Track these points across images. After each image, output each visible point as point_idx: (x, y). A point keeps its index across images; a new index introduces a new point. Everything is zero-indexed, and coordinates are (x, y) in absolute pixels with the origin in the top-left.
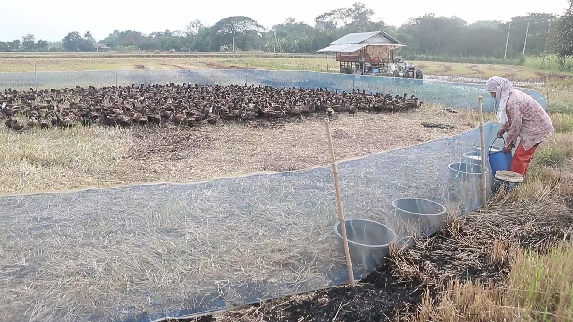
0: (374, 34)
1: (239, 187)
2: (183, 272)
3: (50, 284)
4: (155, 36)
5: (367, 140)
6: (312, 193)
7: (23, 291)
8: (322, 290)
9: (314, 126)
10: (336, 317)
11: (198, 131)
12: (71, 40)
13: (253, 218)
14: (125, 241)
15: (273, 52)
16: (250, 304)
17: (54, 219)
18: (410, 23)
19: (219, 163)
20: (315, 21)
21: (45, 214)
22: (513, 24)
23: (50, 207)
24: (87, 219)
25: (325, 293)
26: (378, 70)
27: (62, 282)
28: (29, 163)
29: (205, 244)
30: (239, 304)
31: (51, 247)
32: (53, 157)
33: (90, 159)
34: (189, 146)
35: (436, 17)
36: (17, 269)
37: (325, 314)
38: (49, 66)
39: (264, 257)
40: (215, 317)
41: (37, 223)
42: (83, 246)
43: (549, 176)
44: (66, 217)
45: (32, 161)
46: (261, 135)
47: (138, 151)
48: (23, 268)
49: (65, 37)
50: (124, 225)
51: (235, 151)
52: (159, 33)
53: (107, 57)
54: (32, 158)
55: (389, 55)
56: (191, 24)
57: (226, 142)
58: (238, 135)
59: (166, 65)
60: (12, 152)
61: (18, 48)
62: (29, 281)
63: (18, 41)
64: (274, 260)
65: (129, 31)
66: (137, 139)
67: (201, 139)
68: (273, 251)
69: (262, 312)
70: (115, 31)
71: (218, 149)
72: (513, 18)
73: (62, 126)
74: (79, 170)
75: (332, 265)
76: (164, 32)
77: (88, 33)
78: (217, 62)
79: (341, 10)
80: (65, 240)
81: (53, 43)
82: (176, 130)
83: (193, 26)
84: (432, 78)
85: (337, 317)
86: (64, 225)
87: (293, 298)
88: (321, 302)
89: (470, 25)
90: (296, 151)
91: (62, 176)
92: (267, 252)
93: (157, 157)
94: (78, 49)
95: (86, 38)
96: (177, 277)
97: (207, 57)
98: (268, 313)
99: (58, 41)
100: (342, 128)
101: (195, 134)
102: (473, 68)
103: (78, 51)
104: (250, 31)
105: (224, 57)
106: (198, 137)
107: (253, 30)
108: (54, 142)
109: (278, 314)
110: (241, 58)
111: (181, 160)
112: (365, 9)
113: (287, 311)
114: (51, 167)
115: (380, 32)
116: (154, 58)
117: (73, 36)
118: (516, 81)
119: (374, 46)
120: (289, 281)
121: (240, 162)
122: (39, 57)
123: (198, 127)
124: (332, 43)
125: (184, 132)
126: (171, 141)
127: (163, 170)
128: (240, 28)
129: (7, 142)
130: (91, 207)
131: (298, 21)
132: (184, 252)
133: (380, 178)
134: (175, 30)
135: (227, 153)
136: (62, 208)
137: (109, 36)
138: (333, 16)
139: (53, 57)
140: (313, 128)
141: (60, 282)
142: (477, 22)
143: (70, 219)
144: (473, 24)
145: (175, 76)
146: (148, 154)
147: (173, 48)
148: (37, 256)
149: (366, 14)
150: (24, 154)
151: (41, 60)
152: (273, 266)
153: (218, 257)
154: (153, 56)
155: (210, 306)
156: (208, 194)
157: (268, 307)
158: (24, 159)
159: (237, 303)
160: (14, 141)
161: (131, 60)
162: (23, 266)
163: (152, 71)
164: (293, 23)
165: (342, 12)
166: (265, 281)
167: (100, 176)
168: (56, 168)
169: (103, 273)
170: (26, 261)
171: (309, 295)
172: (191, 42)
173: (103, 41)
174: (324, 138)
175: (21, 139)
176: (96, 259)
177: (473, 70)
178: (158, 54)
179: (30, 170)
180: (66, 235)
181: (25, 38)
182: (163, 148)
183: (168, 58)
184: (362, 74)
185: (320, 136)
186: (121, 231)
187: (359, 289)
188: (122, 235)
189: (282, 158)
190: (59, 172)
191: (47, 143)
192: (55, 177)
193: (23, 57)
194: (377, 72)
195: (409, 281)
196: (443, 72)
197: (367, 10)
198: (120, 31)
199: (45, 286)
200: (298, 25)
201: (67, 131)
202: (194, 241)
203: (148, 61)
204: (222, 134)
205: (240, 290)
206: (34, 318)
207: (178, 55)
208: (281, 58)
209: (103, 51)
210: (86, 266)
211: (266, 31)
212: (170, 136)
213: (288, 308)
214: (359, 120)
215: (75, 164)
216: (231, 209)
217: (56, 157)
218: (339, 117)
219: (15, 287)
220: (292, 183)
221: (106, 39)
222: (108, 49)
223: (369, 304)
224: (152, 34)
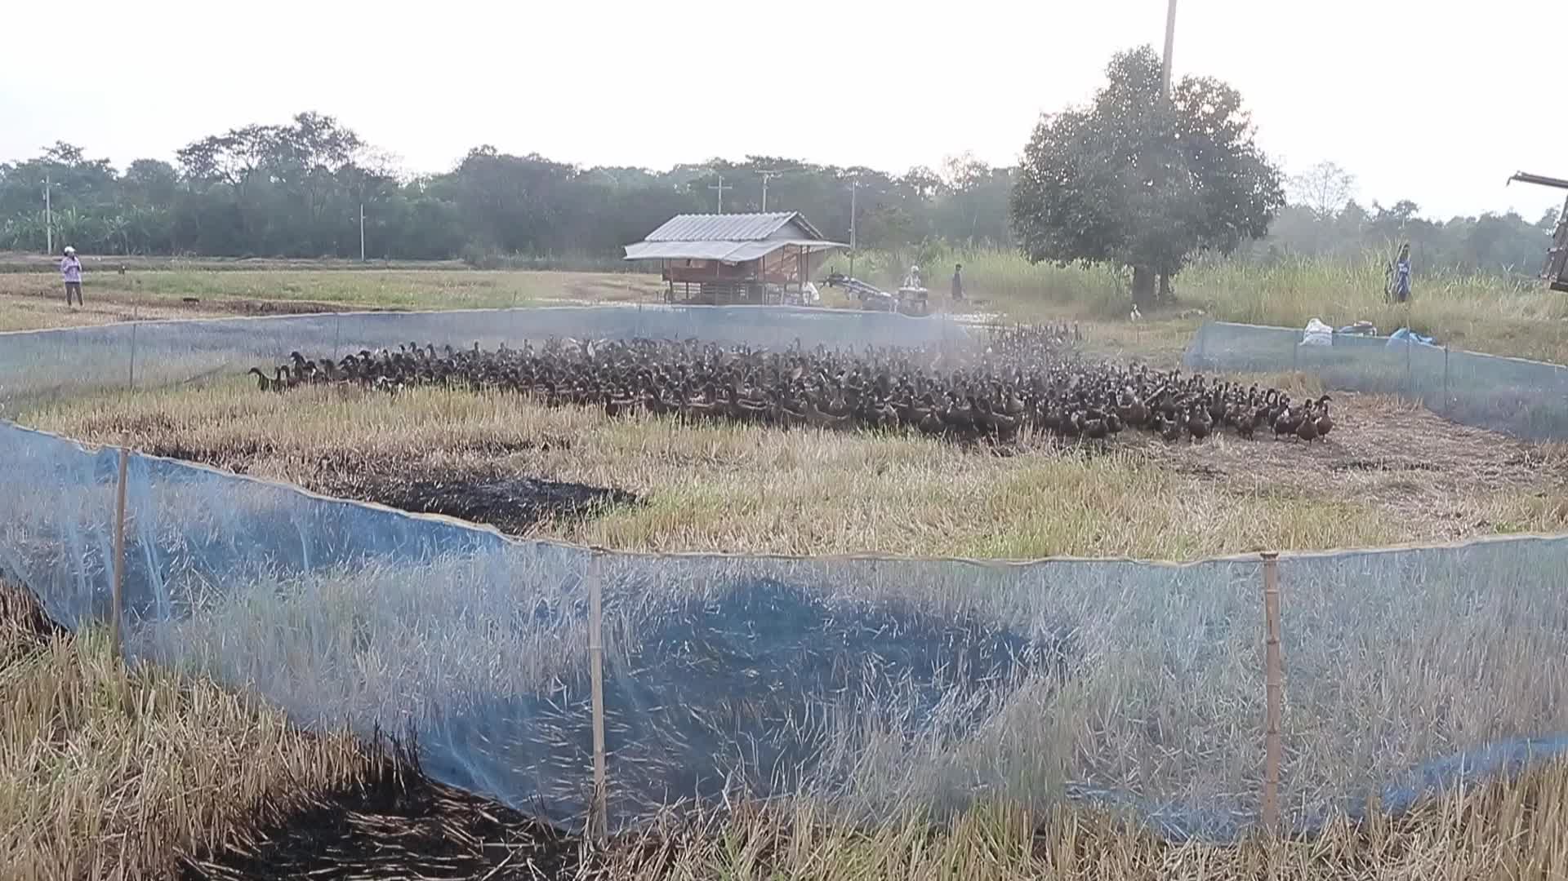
79: (261, 130)
138: (237, 148)
165: (264, 136)
197: (338, 133)
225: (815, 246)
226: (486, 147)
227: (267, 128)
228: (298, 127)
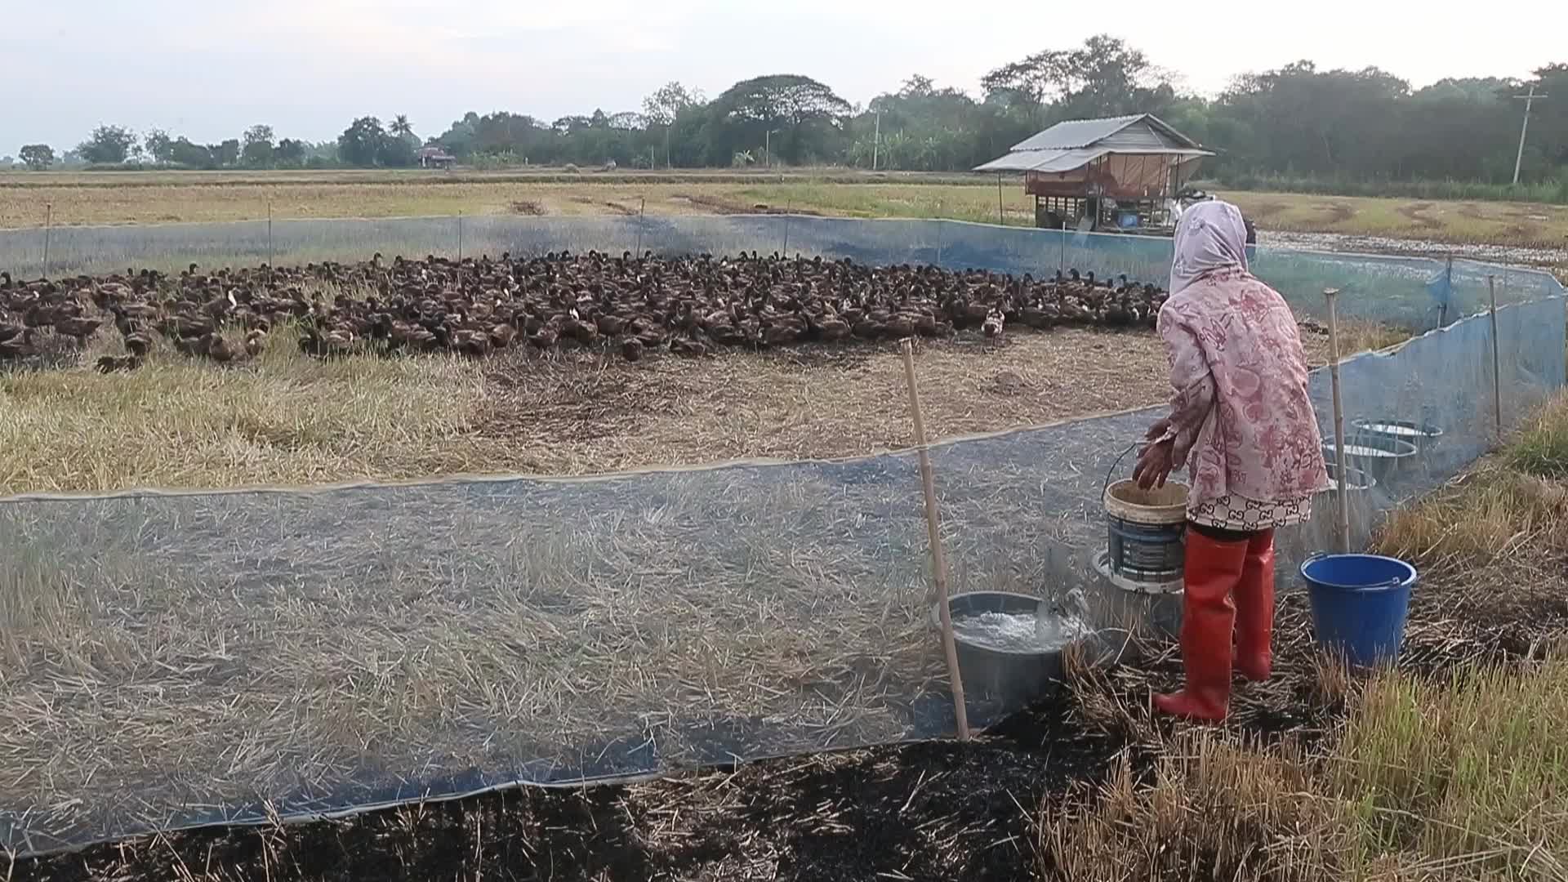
0: (1126, 124)
1: (728, 507)
2: (570, 692)
3: (274, 701)
4: (567, 127)
5: (1076, 400)
6: (906, 525)
7: (218, 711)
8: (888, 746)
9: (944, 364)
10: (907, 805)
11: (648, 369)
12: (360, 138)
13: (752, 578)
14: (447, 617)
15: (871, 169)
16: (712, 767)
17: (292, 565)
18: (1243, 89)
19: (690, 450)
20: (983, 86)
21: (274, 551)
22: (1539, 87)
23: (284, 537)
24: (365, 566)
25: (894, 753)
26: (1135, 217)
27: (301, 697)
28: (244, 437)
29: (629, 632)
30: (688, 765)
31: (281, 623)
32: (299, 425)
33: (383, 433)
34: (622, 407)
35: (1317, 71)
36: (208, 666)
37: (885, 798)
38: (302, 206)
39: (763, 668)
40: (629, 789)
41: (255, 572)
42: (352, 623)
43: (1532, 498)
44: (318, 561)
45: (251, 431)
46: (805, 384)
47: (497, 415)
48: (220, 664)
49: (346, 132)
50: (448, 583)
51: (733, 420)
52: (578, 119)
53: (445, 182)
54: (253, 426)
55: (1168, 179)
56: (659, 95)
57: (714, 398)
58: (747, 383)
59: (589, 202)
60: (208, 413)
61: (233, 160)
62: (233, 693)
63: (235, 143)
64: (786, 676)
65: (503, 115)
66: (499, 386)
67: (654, 390)
68: (787, 655)
69: (737, 784)
70: (468, 116)
71: (691, 414)
72: (1541, 72)
73: (324, 352)
74: (354, 457)
75: (919, 692)
76: (591, 116)
77: (401, 120)
78: (721, 196)
79: (1053, 55)
80: (313, 610)
81: (316, 146)
82: (594, 366)
83: (664, 102)
84: (1292, 240)
85: (911, 806)
86: (314, 578)
87: (816, 759)
88: (881, 773)
89: (1416, 93)
90: (886, 423)
91: (317, 469)
92: (771, 657)
93: (541, 430)
94: (375, 162)
95: (396, 135)
96: (554, 702)
97: (697, 180)
98: (752, 789)
99: (328, 142)
100: (1015, 368)
101: (639, 379)
102: (1416, 213)
103: (376, 167)
104: (811, 114)
105: (741, 181)
106: (647, 386)
107: (820, 110)
108: (303, 391)
109: (775, 793)
110: (784, 185)
111: (598, 440)
112: (1119, 53)
113: (795, 786)
114: (293, 448)
115: (1142, 116)
116: (561, 185)
117: (365, 130)
118: (1533, 247)
119: (1127, 154)
120: (813, 722)
121: (741, 447)
122: (281, 183)
123: (650, 360)
124: (1016, 147)
125: (613, 373)
126: (581, 393)
127: (552, 461)
128: (785, 107)
129: (197, 389)
130: (378, 540)
131: (938, 86)
132: (576, 648)
133: (1086, 495)
134: (619, 112)
135: (712, 425)
136: (312, 539)
137: (451, 129)
138: (1032, 73)
139: (317, 183)
140: (941, 369)
141: (295, 698)
142: (1439, 83)
143: (326, 564)
144: (1426, 89)
145: (608, 233)
146: (520, 423)
147: (613, 158)
148: (251, 642)
149: (1123, 66)
150: (234, 417)
151: (286, 190)
152: (781, 688)
153: (656, 663)
154: (560, 180)
155: (620, 766)
156: (652, 521)
157: (755, 774)
158: (234, 428)
159: (682, 761)
160: (214, 387)
161: (503, 188)
162: (220, 659)
163: (552, 220)
164: (927, 93)
165: (1056, 60)
166: (756, 720)
167: (403, 471)
168: (303, 450)
169: (391, 684)
170: (228, 650)
171: (854, 756)
172: (657, 143)
173: (438, 140)
174: (964, 394)
175: (228, 382)
176: (375, 654)
177: (1415, 217)
178: (572, 174)
179: (247, 453)
180: (316, 601)
181: (250, 136)
182: (558, 410)
183: (596, 185)
184: (1091, 230)
185: (955, 387)
186: (439, 596)
187: (976, 747)
188: (439, 605)
189: (848, 440)
190: (310, 459)
191: (288, 392)
192: (302, 471)
193: (244, 183)
194: (1133, 225)
195: (1101, 735)
196: (1325, 223)
197: (1125, 55)
198: (480, 115)
199: (266, 705)
200: (940, 98)
201: (333, 365)
202: (604, 624)
203: (546, 192)
204: (706, 377)
205: (696, 737)
206: (238, 768)
207: (622, 175)
208: (889, 185)
209: (435, 167)
210: (356, 667)
211: (853, 114)
212: (577, 382)
213: (799, 779)
214: (1063, 350)
215: (349, 443)
216: (700, 556)
217: (305, 425)
218: (1014, 340)
219: (203, 703)
220: (860, 500)
221: (445, 134)
222: (449, 161)
223: (992, 781)
224: (560, 122)
225: (1188, 154)
226: (1304, 62)
227: (1059, 53)
228: (1088, 50)
